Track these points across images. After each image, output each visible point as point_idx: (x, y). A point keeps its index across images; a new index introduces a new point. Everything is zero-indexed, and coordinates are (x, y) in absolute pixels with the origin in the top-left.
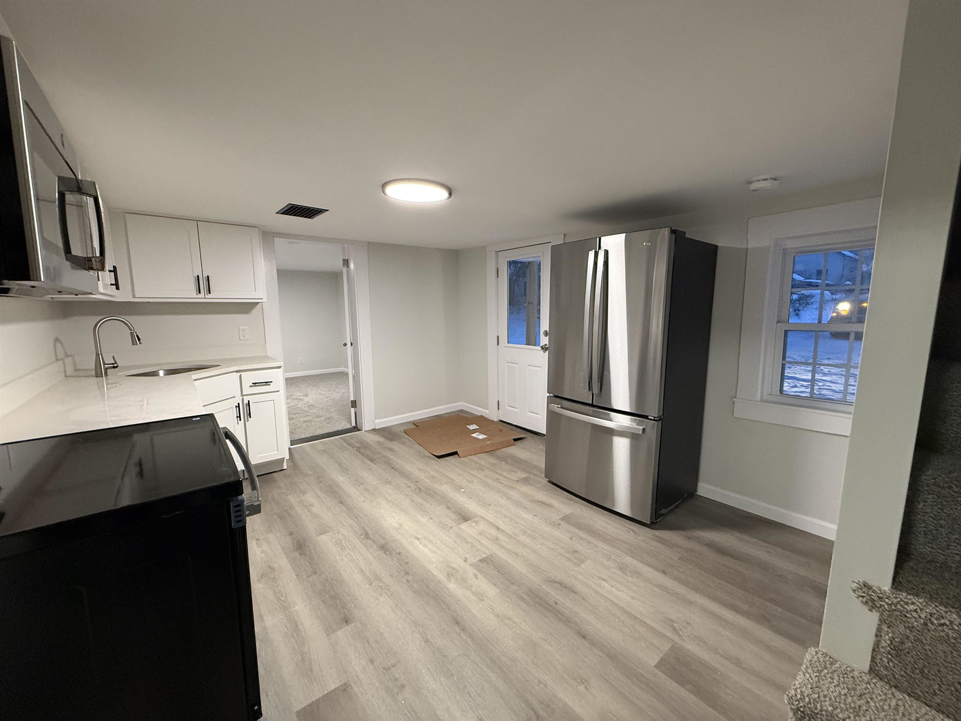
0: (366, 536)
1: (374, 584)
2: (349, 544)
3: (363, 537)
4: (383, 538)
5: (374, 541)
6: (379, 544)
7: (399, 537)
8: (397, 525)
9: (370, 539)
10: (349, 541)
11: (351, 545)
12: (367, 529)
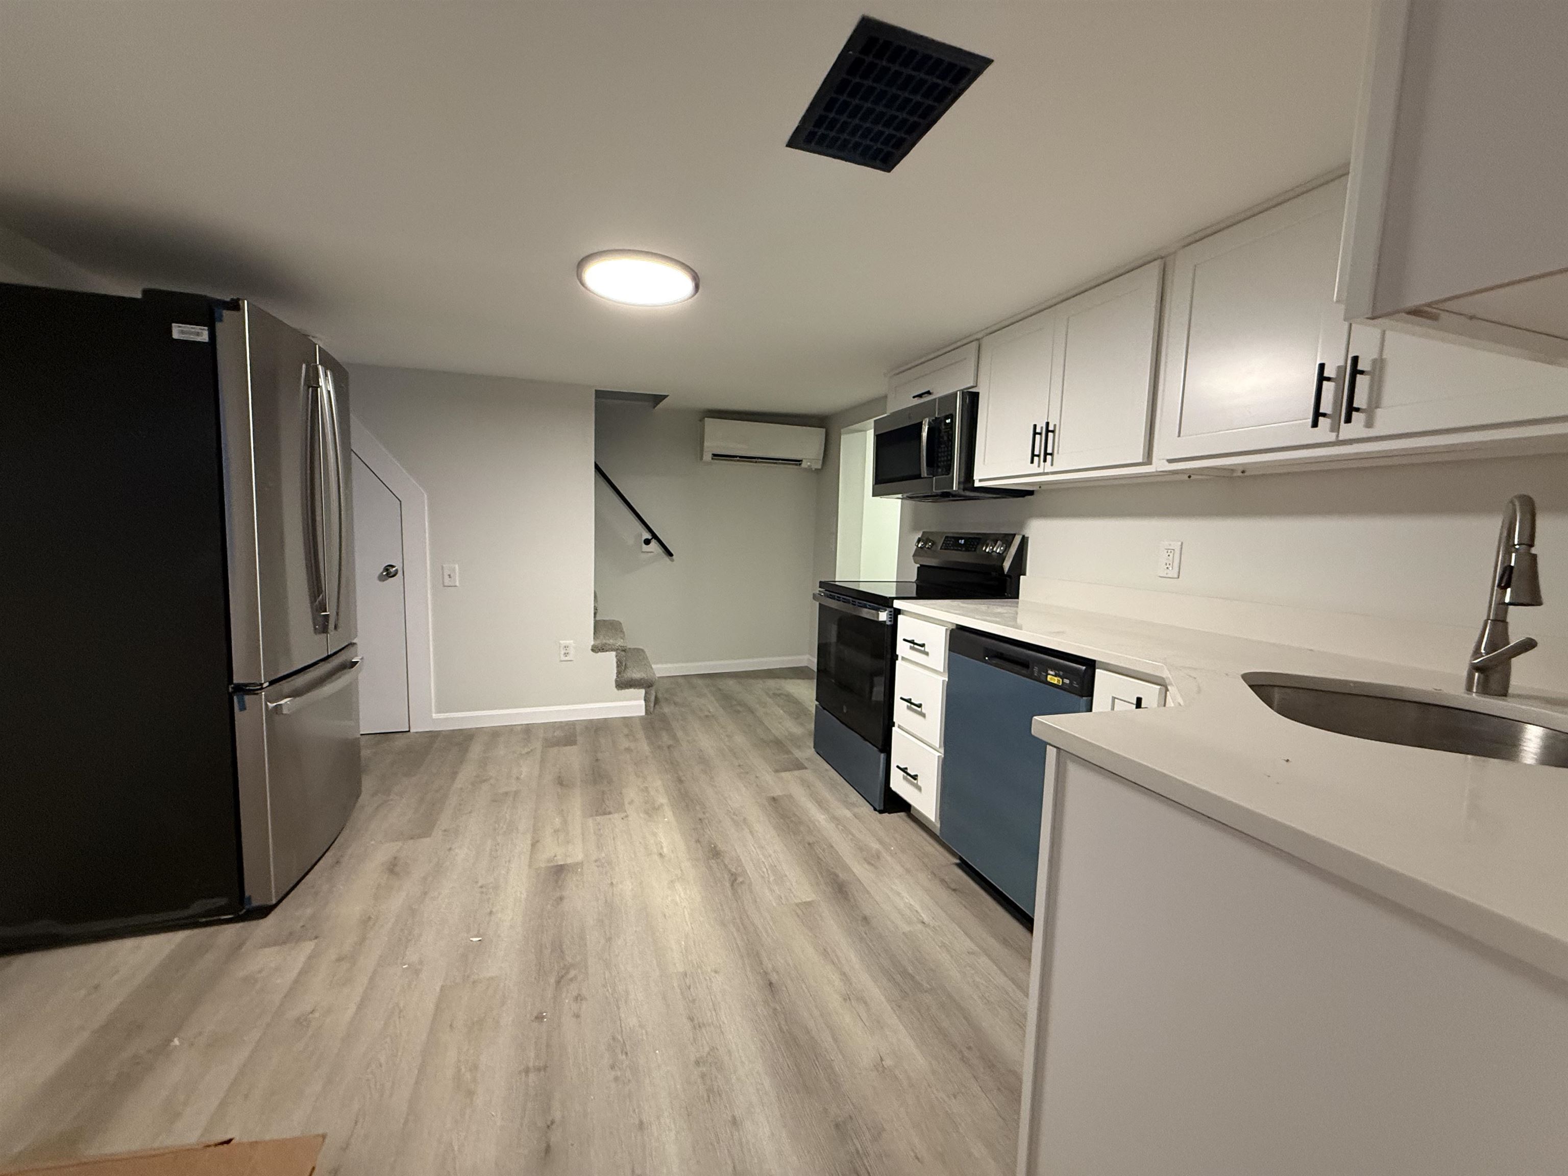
0: (736, 880)
1: (742, 818)
2: (763, 872)
3: (740, 879)
4: (710, 868)
5: (726, 866)
6: (719, 861)
7: (686, 864)
8: (678, 886)
9: (730, 871)
10: (763, 877)
11: (761, 869)
12: (729, 893)
